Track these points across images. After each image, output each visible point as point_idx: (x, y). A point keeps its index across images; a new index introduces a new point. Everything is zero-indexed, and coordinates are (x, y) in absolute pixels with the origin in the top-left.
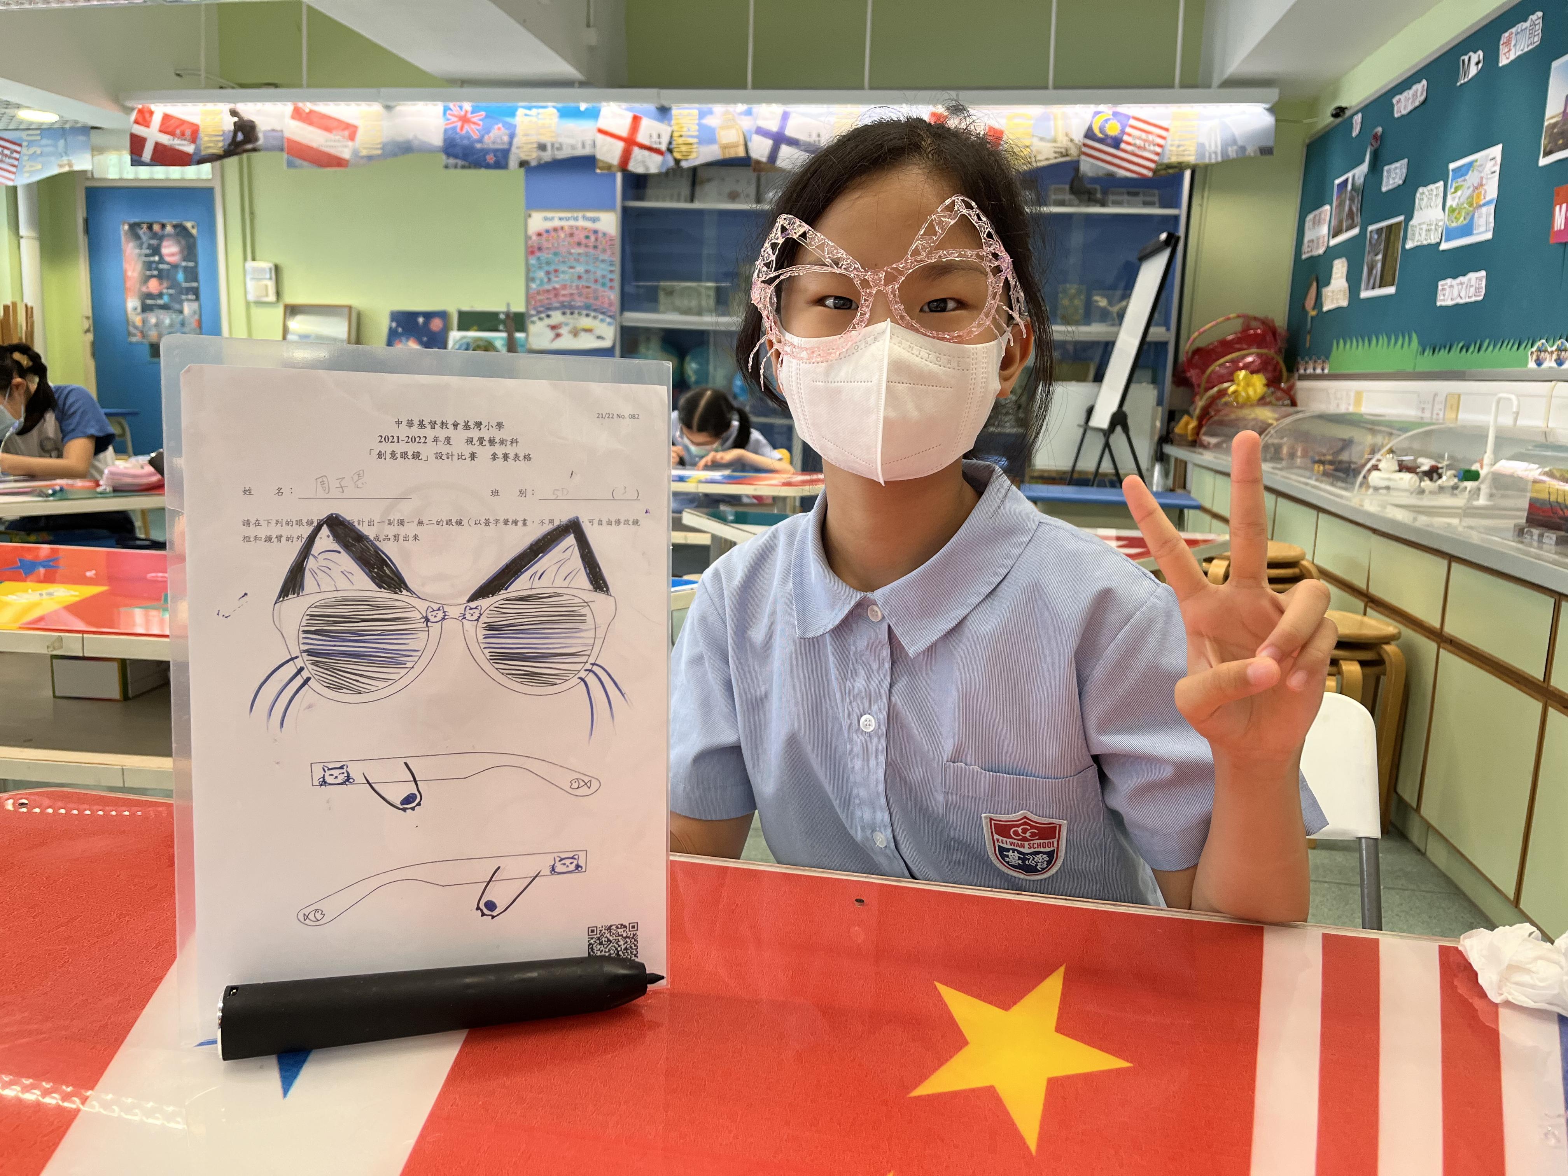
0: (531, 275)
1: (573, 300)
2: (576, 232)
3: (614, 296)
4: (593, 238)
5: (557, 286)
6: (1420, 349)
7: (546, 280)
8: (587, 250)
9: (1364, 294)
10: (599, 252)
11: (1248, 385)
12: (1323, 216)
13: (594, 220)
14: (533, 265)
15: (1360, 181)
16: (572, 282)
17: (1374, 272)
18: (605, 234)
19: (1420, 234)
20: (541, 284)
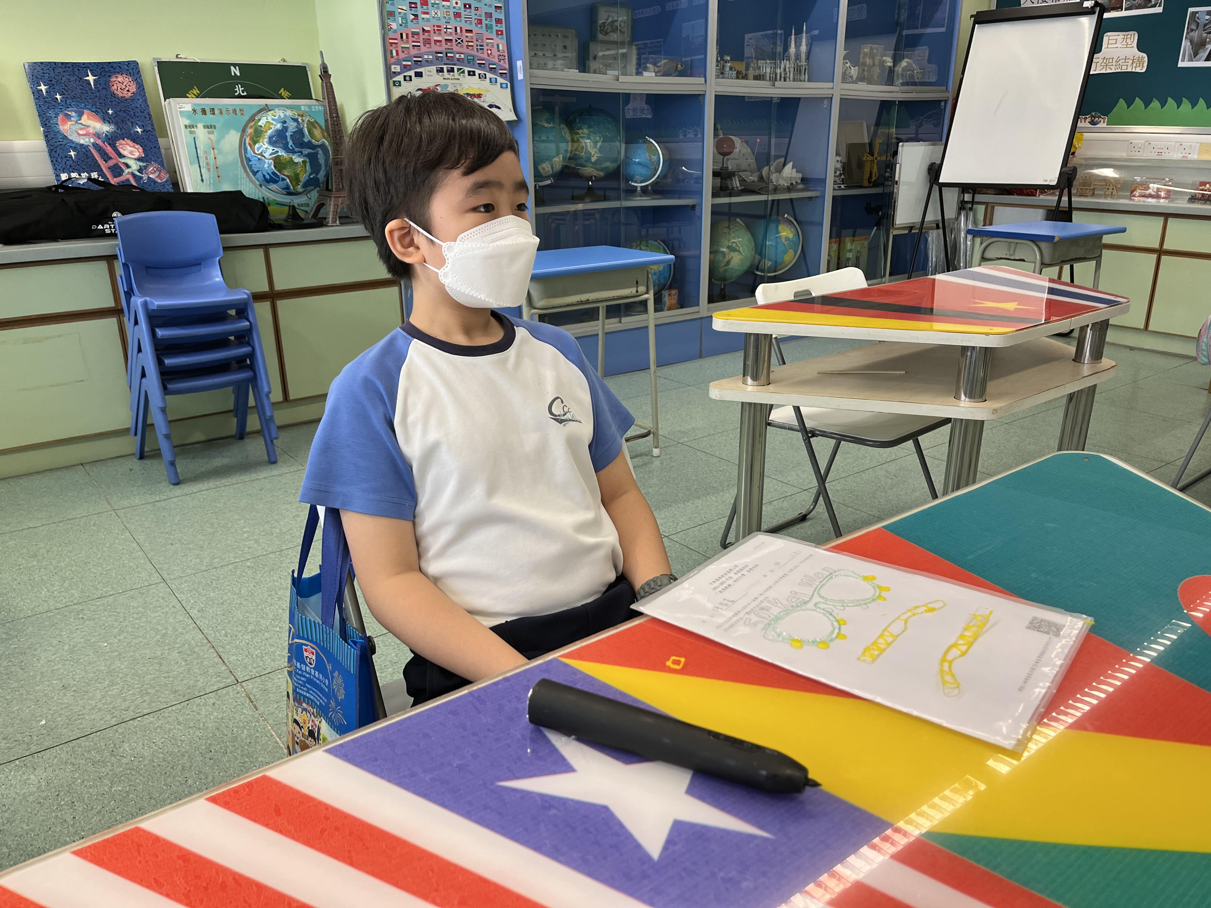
1: (450, 50)
5: (427, 28)
7: (411, 17)
16: (447, 22)
20: (404, 24)
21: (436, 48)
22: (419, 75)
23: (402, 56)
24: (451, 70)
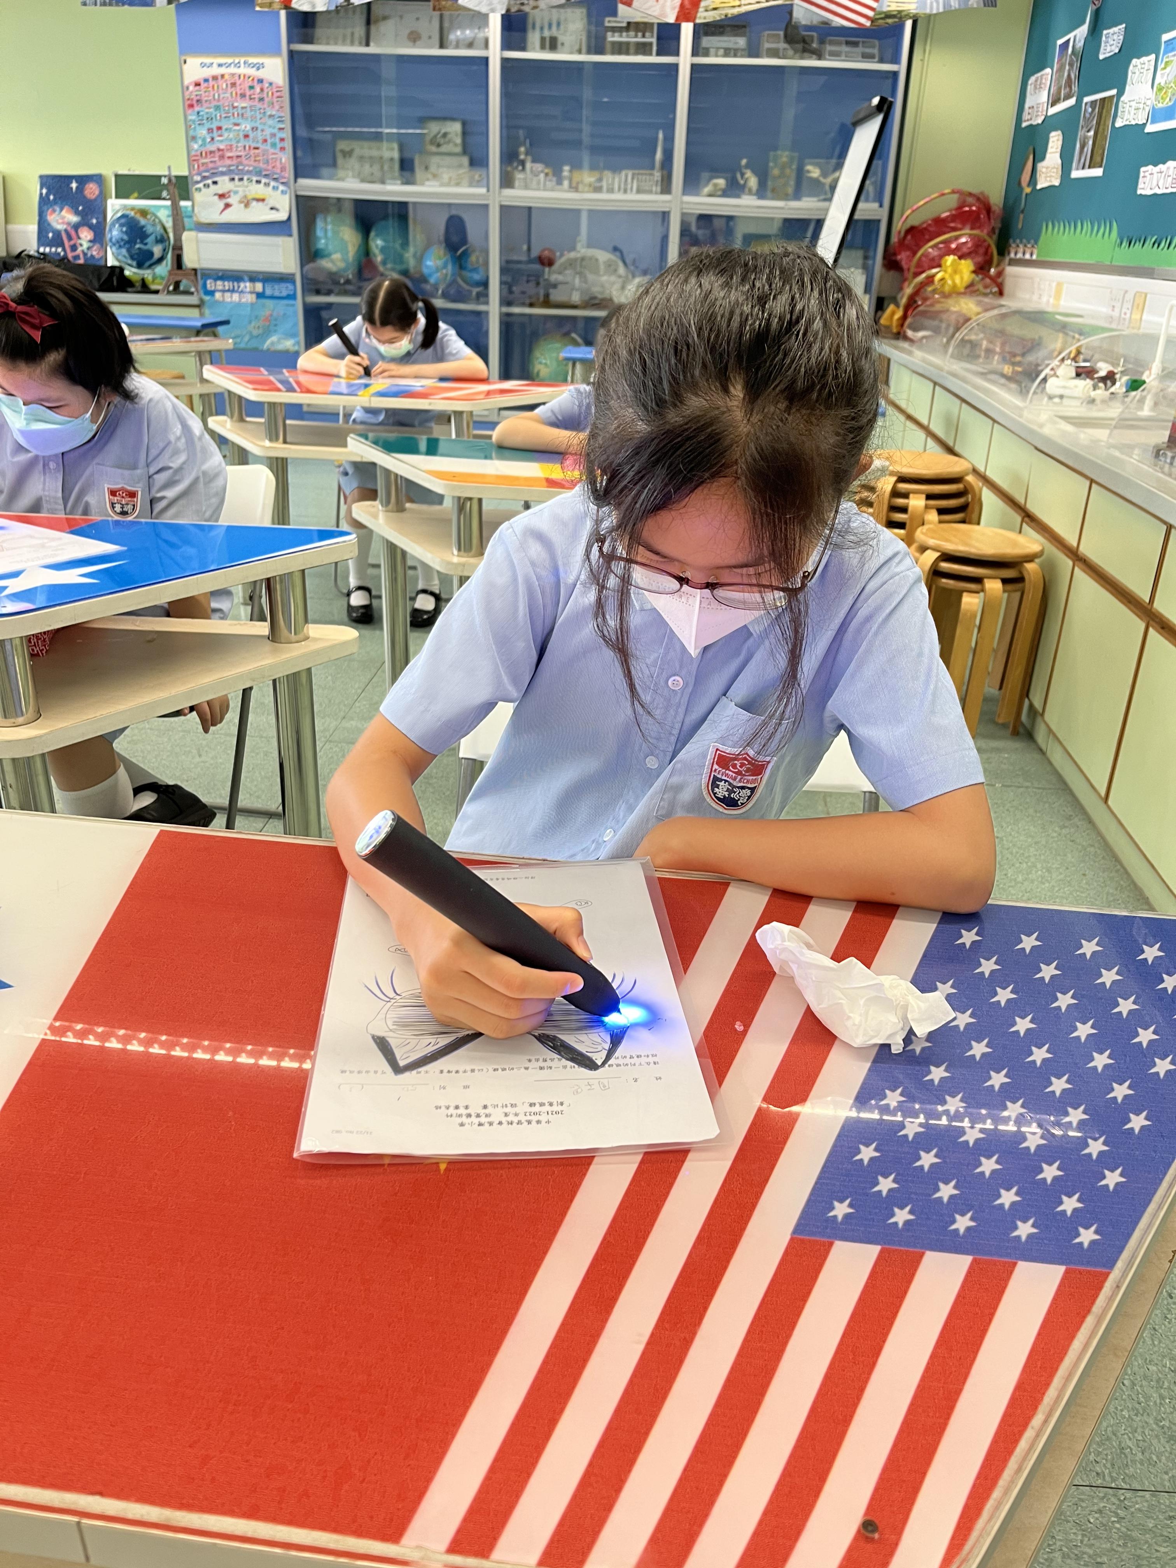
0: (191, 133)
1: (241, 163)
2: (238, 83)
3: (286, 158)
4: (258, 90)
5: (222, 147)
6: (1118, 241)
7: (209, 140)
8: (251, 103)
9: (1075, 174)
10: (265, 106)
11: (955, 272)
12: (1044, 81)
13: (259, 67)
14: (194, 121)
15: (1080, 44)
16: (238, 142)
17: (1086, 149)
18: (271, 84)
19: (1129, 113)
20: (204, 144)
21: (228, 162)
22: (215, 183)
23: (202, 168)
24: (241, 179)
